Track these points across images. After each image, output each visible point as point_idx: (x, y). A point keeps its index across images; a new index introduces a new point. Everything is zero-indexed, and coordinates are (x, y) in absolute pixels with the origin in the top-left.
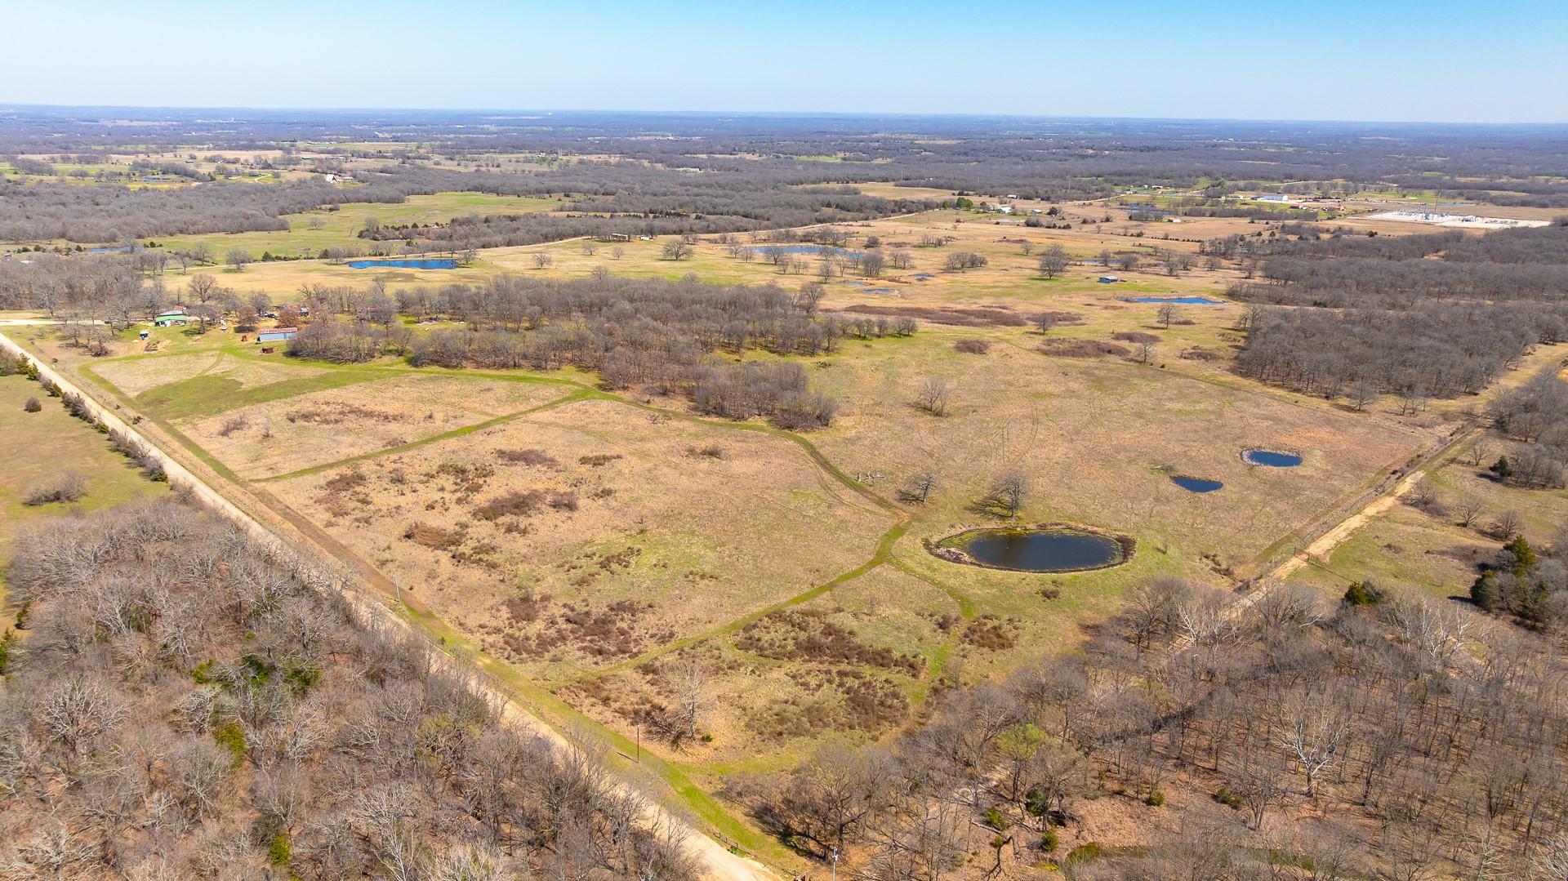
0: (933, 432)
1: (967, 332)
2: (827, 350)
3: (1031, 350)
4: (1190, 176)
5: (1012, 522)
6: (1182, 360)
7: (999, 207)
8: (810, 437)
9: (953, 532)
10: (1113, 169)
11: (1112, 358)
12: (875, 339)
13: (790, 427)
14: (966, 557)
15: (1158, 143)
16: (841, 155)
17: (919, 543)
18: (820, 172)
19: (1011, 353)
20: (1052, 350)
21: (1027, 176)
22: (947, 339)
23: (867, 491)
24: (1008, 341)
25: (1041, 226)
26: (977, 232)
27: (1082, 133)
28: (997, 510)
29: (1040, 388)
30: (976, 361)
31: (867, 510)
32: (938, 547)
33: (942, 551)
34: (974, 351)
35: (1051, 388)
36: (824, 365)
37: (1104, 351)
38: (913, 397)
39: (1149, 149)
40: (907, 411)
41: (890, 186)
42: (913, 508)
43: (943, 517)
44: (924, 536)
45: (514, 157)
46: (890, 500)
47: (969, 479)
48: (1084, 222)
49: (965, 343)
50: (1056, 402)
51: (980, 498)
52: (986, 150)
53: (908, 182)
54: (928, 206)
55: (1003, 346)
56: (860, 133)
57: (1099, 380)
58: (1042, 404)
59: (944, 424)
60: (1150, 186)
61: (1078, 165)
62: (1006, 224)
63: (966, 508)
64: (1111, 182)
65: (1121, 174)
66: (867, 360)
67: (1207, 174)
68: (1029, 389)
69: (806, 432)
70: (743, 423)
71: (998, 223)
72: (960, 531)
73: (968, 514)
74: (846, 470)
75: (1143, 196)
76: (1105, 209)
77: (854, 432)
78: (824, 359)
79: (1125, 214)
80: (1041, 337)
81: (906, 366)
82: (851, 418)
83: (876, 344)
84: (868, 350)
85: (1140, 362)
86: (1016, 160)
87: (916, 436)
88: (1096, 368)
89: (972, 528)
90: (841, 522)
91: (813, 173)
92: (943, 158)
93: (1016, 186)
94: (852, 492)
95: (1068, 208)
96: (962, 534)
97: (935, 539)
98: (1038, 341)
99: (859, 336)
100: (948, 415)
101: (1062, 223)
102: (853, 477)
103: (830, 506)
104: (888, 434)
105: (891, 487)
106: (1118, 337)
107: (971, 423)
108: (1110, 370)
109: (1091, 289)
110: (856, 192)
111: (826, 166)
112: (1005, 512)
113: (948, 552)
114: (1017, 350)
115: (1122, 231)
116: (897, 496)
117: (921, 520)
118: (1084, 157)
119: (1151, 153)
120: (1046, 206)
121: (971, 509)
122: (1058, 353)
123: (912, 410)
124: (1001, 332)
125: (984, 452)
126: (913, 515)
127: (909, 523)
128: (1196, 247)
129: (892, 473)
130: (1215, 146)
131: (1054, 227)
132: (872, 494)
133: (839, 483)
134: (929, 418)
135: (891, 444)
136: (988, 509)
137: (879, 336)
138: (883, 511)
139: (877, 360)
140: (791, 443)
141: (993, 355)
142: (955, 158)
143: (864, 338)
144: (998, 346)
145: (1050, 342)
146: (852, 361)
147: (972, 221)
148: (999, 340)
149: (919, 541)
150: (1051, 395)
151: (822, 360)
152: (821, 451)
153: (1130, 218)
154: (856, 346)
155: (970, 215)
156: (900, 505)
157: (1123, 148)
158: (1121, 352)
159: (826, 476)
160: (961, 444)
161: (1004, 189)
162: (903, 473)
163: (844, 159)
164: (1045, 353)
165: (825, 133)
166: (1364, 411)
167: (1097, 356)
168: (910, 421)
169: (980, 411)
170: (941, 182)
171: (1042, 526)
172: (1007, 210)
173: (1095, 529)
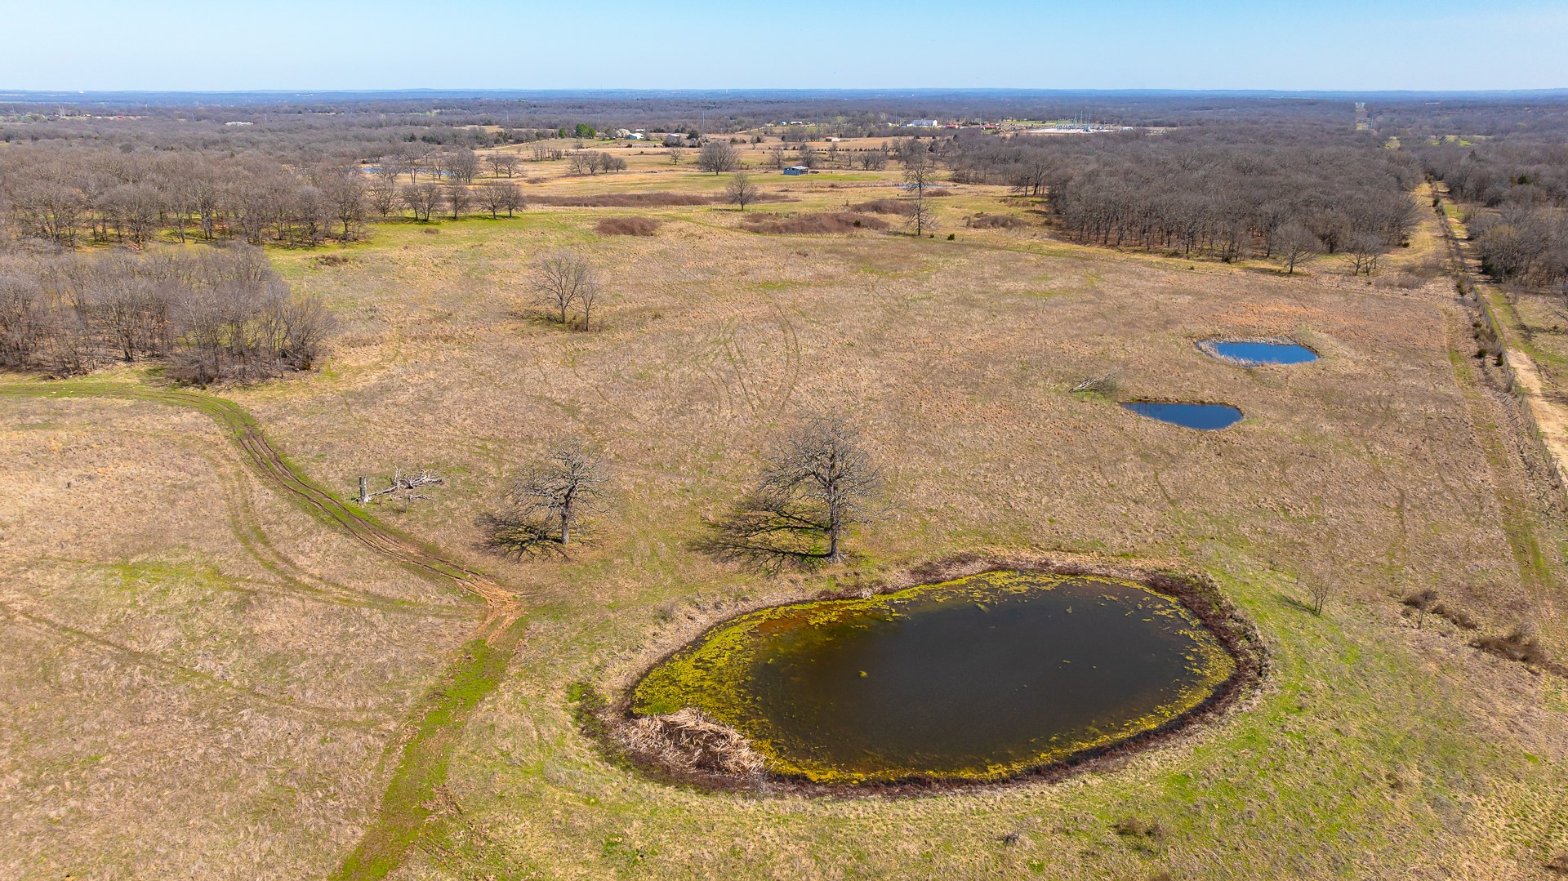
0: (572, 361)
1: (615, 212)
2: (344, 239)
3: (731, 228)
5: (838, 568)
6: (973, 231)
7: (628, 133)
8: (252, 401)
9: (672, 637)
11: (864, 232)
12: (446, 223)
13: (203, 380)
14: (745, 754)
17: (559, 707)
19: (699, 232)
20: (764, 226)
22: (583, 220)
23: (385, 531)
24: (687, 219)
28: (782, 538)
29: (770, 274)
30: (642, 246)
31: (376, 600)
32: (630, 716)
33: (641, 734)
34: (633, 232)
35: (788, 274)
36: (332, 261)
37: (848, 224)
38: (518, 300)
40: (507, 327)
42: (532, 570)
43: (629, 587)
44: (578, 670)
46: (459, 551)
47: (680, 459)
49: (614, 221)
50: (809, 293)
51: (725, 508)
54: (540, 135)
55: (683, 225)
57: (860, 259)
58: (785, 299)
59: (593, 344)
60: (789, 122)
62: (640, 146)
63: (693, 546)
66: (427, 251)
68: (750, 278)
69: (246, 387)
71: (630, 146)
72: (691, 631)
73: (703, 567)
74: (330, 476)
77: (374, 378)
78: (334, 250)
79: (776, 138)
80: (741, 214)
81: (507, 256)
82: (374, 350)
83: (446, 228)
84: (432, 237)
85: (913, 235)
87: (531, 372)
88: (849, 245)
89: (727, 611)
90: (270, 662)
94: (337, 540)
96: (698, 642)
97: (611, 684)
98: (736, 219)
99: (416, 219)
100: (601, 327)
102: (347, 492)
103: (242, 606)
104: (464, 374)
105: (465, 510)
106: (858, 208)
107: (655, 338)
108: (871, 246)
109: (777, 180)
112: (805, 542)
113: (671, 731)
114: (706, 229)
116: (480, 535)
117: (557, 610)
121: (707, 547)
122: (776, 229)
123: (522, 325)
124: (673, 211)
125: (696, 392)
126: (533, 592)
127: (521, 625)
129: (466, 467)
131: (700, 146)
132: (400, 537)
133: (297, 516)
134: (560, 335)
135: (469, 395)
136: (756, 538)
137: (455, 218)
138: (431, 594)
139: (447, 250)
140: (189, 417)
141: (668, 238)
143: (426, 221)
144: (675, 225)
145: (757, 218)
146: (394, 254)
147: (598, 146)
148: (674, 219)
149: (556, 699)
150: (793, 284)
151: (328, 253)
152: (271, 430)
153: (783, 139)
154: (412, 232)
155: (594, 141)
156: (490, 562)
158: (875, 225)
159: (264, 496)
160: (641, 382)
162: (499, 462)
164: (757, 231)
166: (1297, 274)
167: (839, 230)
168: (518, 343)
169: (668, 315)
171: (927, 573)
172: (638, 136)
173: (1070, 559)
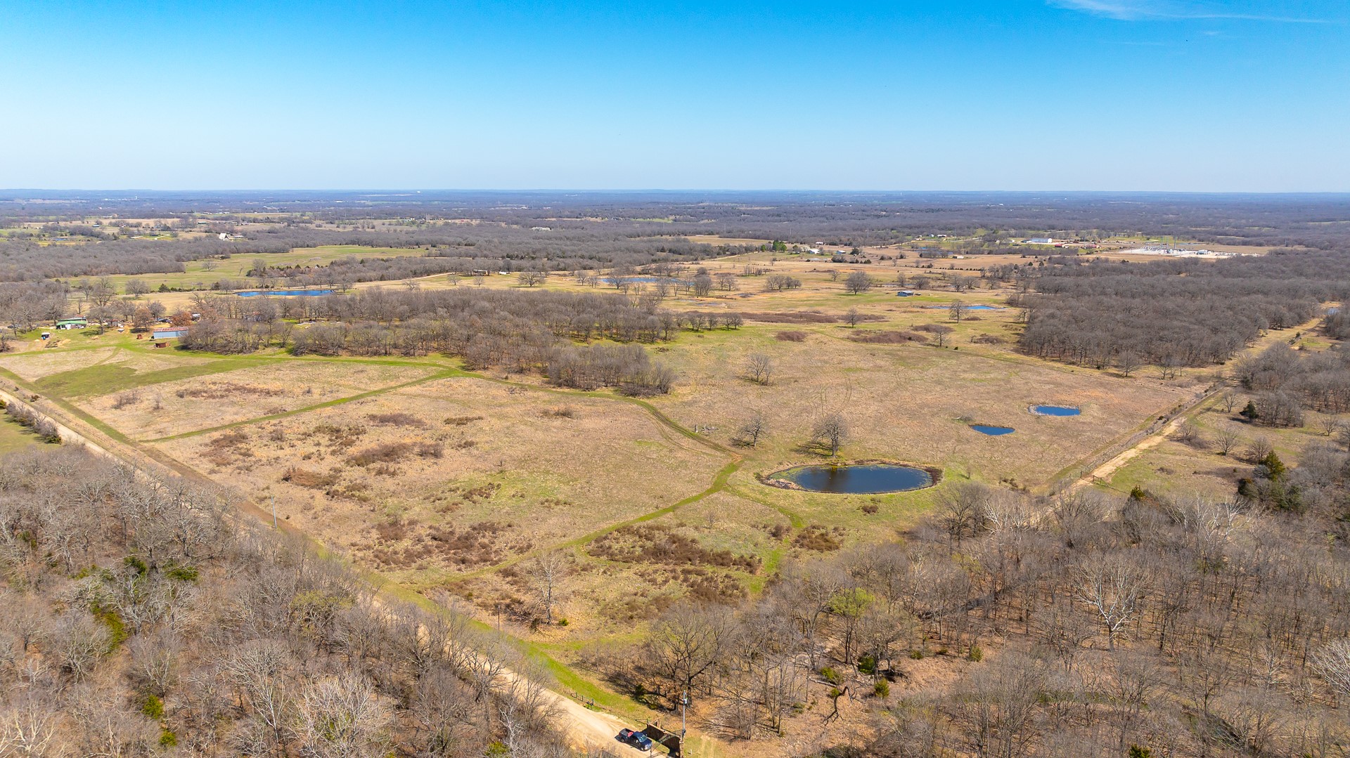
0: (760, 396)
1: (786, 327)
2: (665, 339)
3: (842, 339)
4: (968, 228)
5: (834, 459)
6: (973, 344)
7: (809, 249)
8: (652, 402)
9: (781, 468)
10: (904, 224)
11: (912, 343)
12: (706, 332)
13: (634, 395)
14: (794, 485)
15: (940, 207)
16: (673, 217)
17: (751, 476)
18: (656, 229)
19: (826, 340)
20: (860, 338)
21: (831, 230)
22: (770, 331)
23: (703, 440)
24: (822, 332)
25: (846, 262)
26: (792, 267)
27: (876, 202)
28: (820, 451)
29: (852, 364)
30: (796, 347)
31: (704, 453)
32: (768, 479)
33: (772, 481)
34: (793, 340)
35: (861, 365)
36: (663, 350)
37: (905, 338)
38: (741, 372)
39: (933, 211)
40: (736, 382)
41: (715, 237)
42: (745, 451)
43: (771, 457)
44: (756, 471)
45: (387, 222)
46: (724, 446)
47: (794, 429)
48: (882, 258)
49: (784, 333)
50: (866, 374)
51: (804, 442)
52: (796, 213)
53: (730, 234)
54: (748, 250)
55: (818, 336)
56: (688, 203)
57: (902, 358)
58: (853, 376)
59: (768, 390)
60: (936, 235)
61: (874, 222)
62: (816, 261)
63: (791, 450)
64: (903, 232)
65: (911, 227)
66: (700, 346)
67: (983, 226)
68: (841, 366)
69: (648, 398)
70: (591, 392)
71: (808, 261)
72: (788, 467)
73: (793, 454)
74: (685, 425)
75: (931, 242)
76: (899, 251)
77: (690, 398)
78: (661, 345)
79: (916, 254)
80: (851, 330)
81: (735, 350)
82: (688, 388)
83: (707, 334)
84: (701, 339)
85: (937, 346)
86: (822, 219)
87: (745, 399)
88: (899, 350)
89: (798, 465)
90: (682, 462)
91: (648, 229)
92: (759, 218)
93: (823, 236)
94: (691, 440)
95: (867, 250)
96: (789, 469)
97: (765, 473)
98: (848, 333)
99: (693, 330)
100: (773, 384)
101: (863, 260)
102: (691, 430)
103: (671, 451)
104: (721, 398)
105: (725, 436)
106: (916, 329)
107: (793, 390)
108: (910, 352)
109: (890, 300)
110: (685, 240)
111: (660, 224)
112: (826, 452)
113: (779, 482)
114: (830, 339)
115: (915, 265)
116: (730, 443)
117: (752, 459)
118: (878, 216)
119: (935, 213)
120: (850, 249)
121: (797, 451)
122: (866, 340)
123: (741, 382)
124: (816, 326)
125: (805, 410)
126: (745, 456)
127: (742, 461)
128: (979, 274)
129: (725, 426)
130: (989, 208)
131: (857, 262)
132: (708, 441)
133: (678, 434)
134: (756, 386)
135: (724, 405)
136: (811, 450)
137: (710, 330)
138: (718, 453)
139: (709, 346)
140: (635, 406)
141: (810, 342)
142: (770, 218)
143: (697, 331)
144: (814, 336)
145: (858, 333)
146: (687, 347)
147: (787, 259)
148: (814, 332)
149: (751, 475)
150: (861, 369)
151: (660, 347)
152: (662, 412)
153: (921, 256)
154: (692, 336)
155: (785, 255)
156: (733, 449)
157: (912, 210)
158: (920, 339)
159: (667, 429)
160: (785, 405)
161: (812, 238)
162: (735, 426)
163: (675, 221)
164: (855, 340)
165: (658, 203)
166: (1131, 377)
167: (899, 342)
168: (739, 389)
169: (800, 381)
170: (758, 233)
171: (861, 462)
172: (816, 251)
173: (906, 463)
